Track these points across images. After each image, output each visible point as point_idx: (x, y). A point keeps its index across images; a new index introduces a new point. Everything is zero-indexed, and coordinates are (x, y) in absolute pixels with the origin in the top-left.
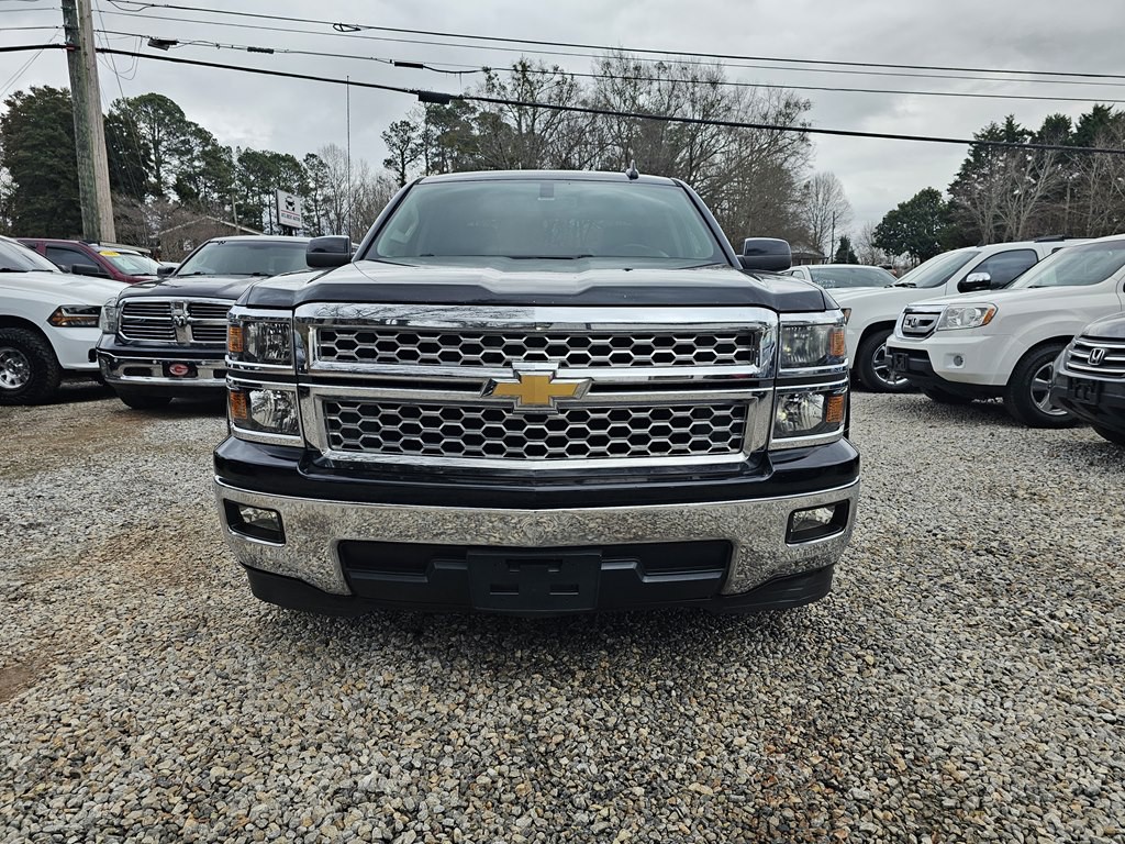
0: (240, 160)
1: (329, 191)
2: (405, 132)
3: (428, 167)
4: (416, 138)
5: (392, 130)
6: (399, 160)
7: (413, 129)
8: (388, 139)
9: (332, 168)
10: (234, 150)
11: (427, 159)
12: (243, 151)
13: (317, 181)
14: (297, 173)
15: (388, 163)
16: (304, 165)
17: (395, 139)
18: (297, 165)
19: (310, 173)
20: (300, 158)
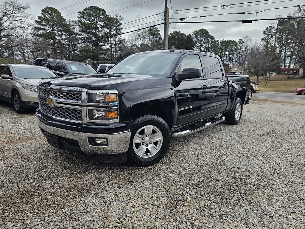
0: (220, 43)
1: (244, 49)
2: (270, 29)
3: (276, 39)
4: (274, 31)
5: (266, 29)
6: (267, 38)
7: (273, 28)
8: (264, 32)
9: (246, 43)
10: (220, 40)
11: (276, 37)
12: (222, 40)
13: (241, 47)
14: (235, 45)
15: (263, 39)
16: (238, 42)
17: (266, 32)
18: (236, 43)
19: (239, 44)
20: (237, 41)
